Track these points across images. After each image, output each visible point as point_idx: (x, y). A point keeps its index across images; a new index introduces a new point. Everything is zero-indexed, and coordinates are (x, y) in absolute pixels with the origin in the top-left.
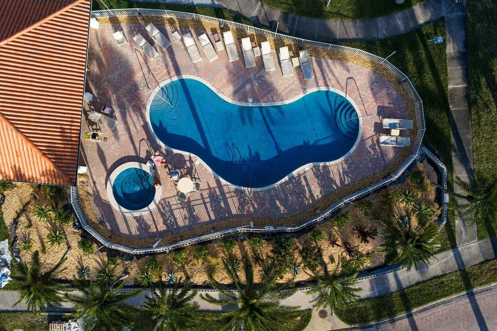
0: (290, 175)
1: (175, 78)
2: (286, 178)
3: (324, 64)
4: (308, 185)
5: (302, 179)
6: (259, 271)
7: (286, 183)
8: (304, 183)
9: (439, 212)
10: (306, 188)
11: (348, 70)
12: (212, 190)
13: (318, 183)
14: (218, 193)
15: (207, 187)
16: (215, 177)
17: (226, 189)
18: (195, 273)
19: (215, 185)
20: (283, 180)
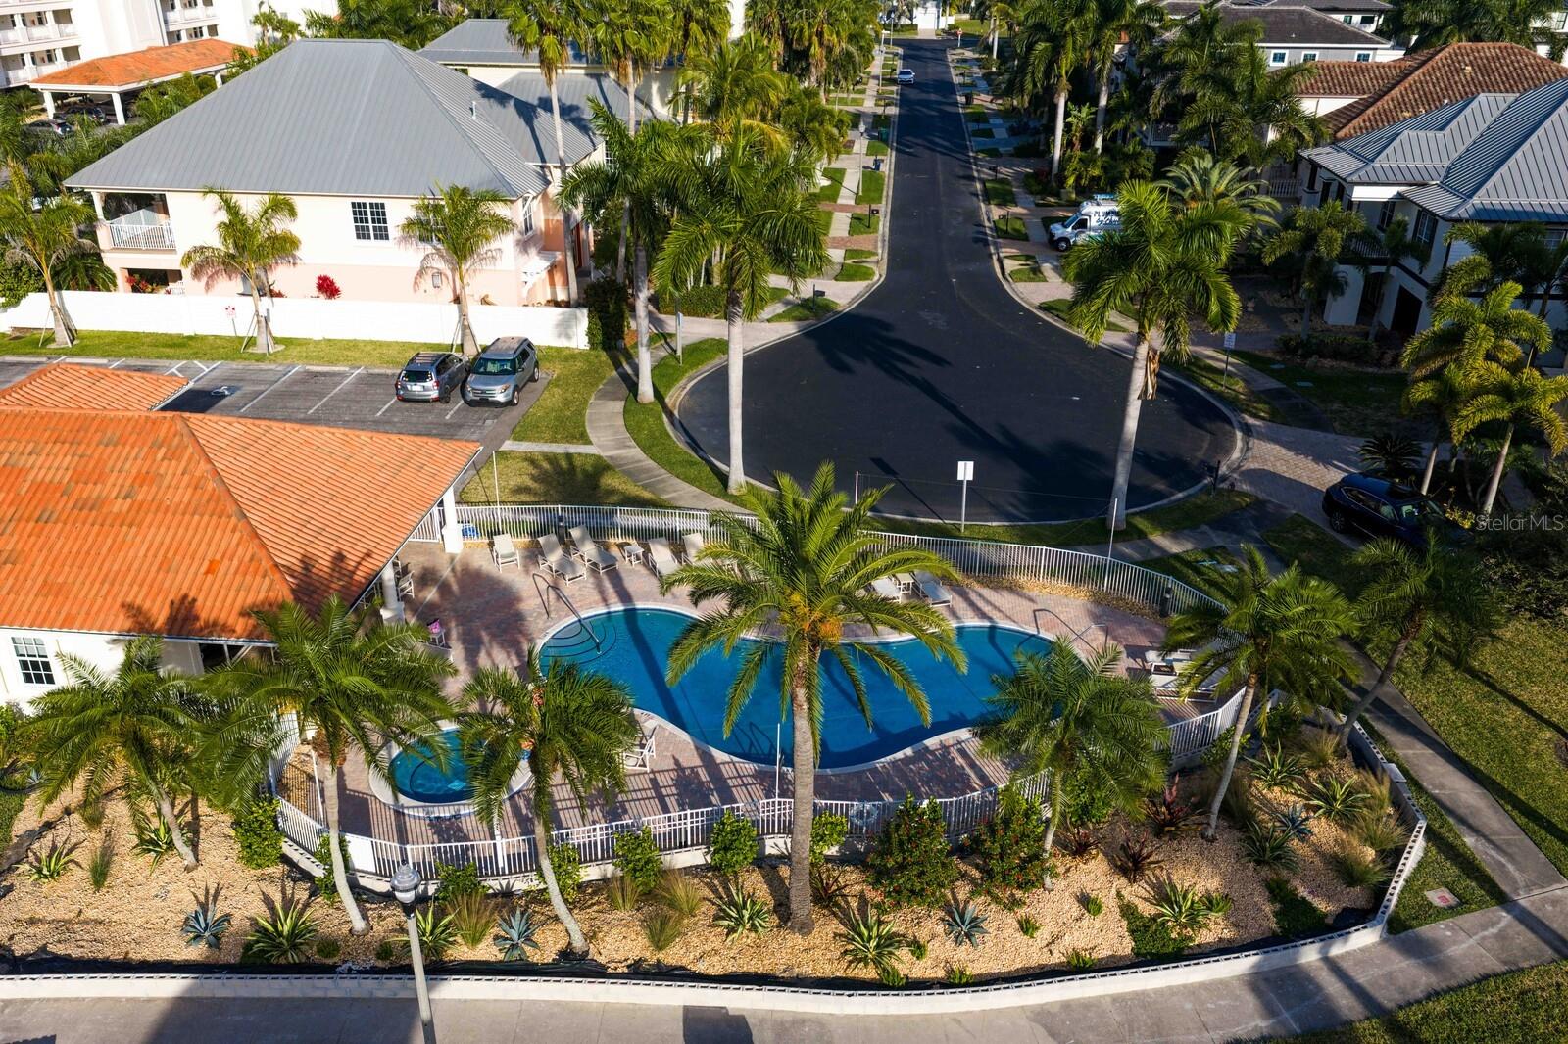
0: (918, 746)
1: (618, 607)
2: (909, 751)
3: (973, 597)
4: (973, 765)
5: (954, 753)
6: (836, 935)
7: (906, 760)
8: (960, 761)
9: (1383, 791)
10: (968, 770)
11: (1031, 600)
12: (688, 772)
13: (1004, 763)
14: (704, 776)
15: (673, 766)
16: (697, 748)
17: (728, 771)
18: (605, 929)
19: (697, 762)
20: (899, 755)
